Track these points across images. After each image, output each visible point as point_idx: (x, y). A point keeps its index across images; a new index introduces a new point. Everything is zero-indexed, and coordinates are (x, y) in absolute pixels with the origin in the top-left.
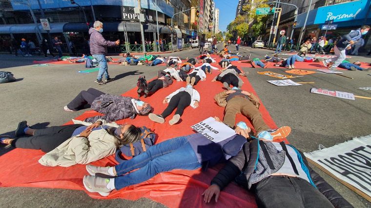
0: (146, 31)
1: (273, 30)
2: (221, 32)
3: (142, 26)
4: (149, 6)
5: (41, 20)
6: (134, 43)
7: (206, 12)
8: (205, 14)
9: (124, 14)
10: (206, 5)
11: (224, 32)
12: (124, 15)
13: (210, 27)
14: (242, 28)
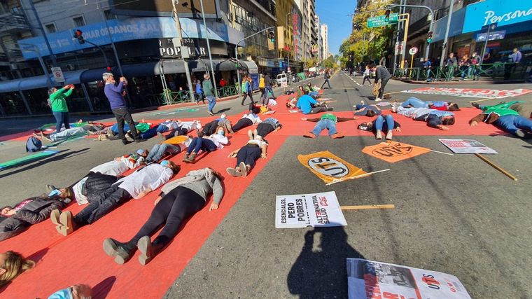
0: (193, 70)
1: (400, 49)
2: (332, 56)
3: (186, 64)
4: (200, 33)
5: (52, 69)
6: (178, 90)
7: (304, 30)
8: (303, 33)
9: (161, 49)
10: (304, 21)
11: (337, 56)
12: (162, 51)
13: (313, 51)
14: (359, 49)
